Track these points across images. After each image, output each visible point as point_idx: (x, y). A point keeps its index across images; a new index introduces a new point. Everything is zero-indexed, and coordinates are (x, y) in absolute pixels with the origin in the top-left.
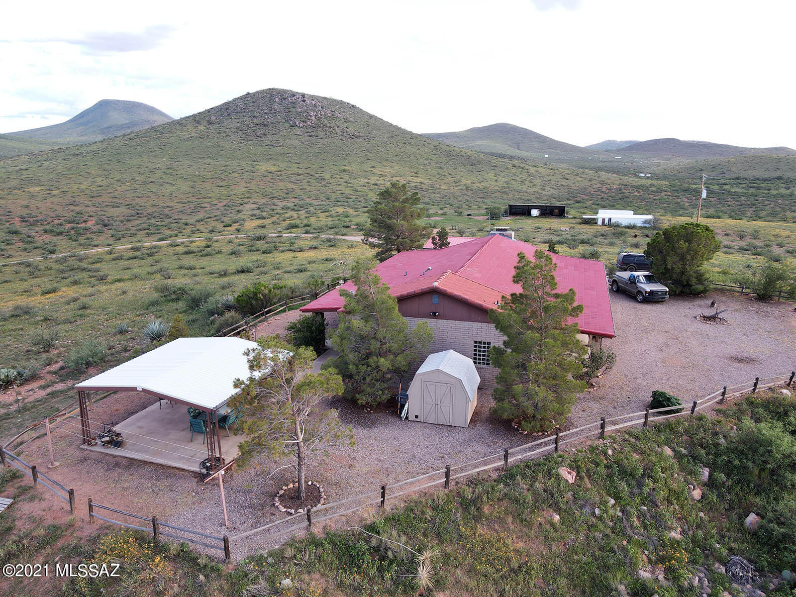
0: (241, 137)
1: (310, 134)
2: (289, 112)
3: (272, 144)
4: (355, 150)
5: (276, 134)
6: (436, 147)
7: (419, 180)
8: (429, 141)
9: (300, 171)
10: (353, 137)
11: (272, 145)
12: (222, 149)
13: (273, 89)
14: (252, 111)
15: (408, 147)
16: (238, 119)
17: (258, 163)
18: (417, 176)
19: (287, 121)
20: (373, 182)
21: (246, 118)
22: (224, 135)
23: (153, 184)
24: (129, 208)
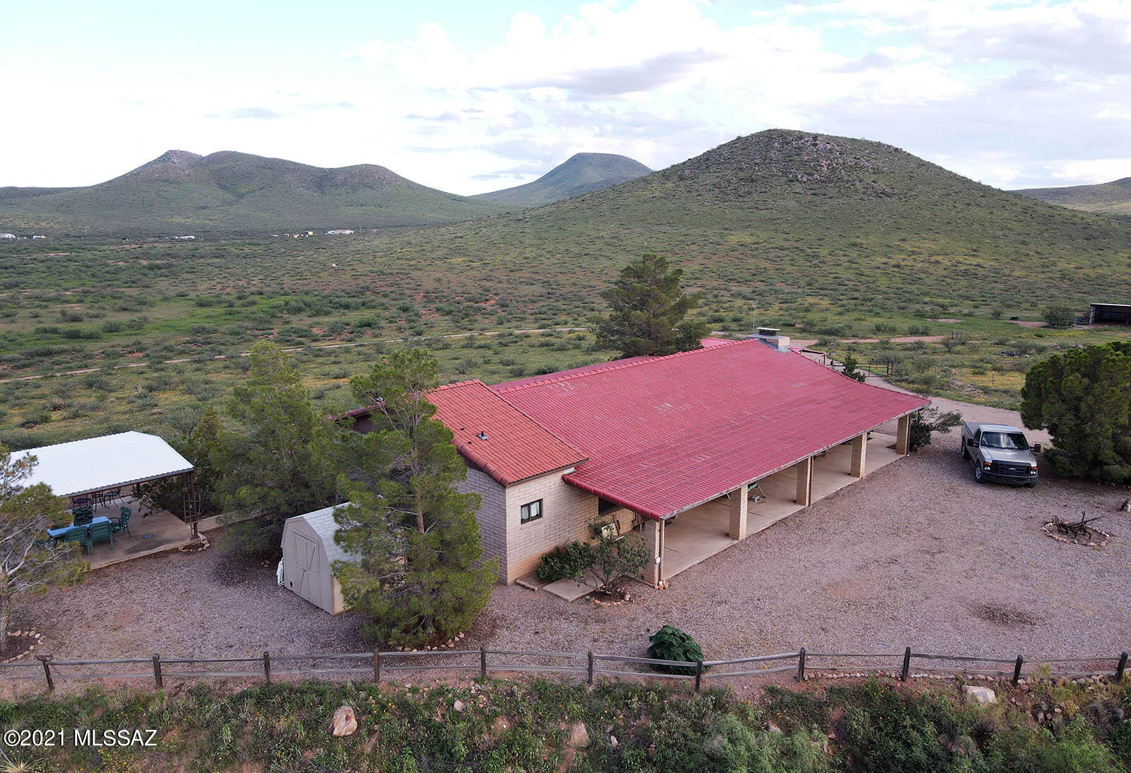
0: (717, 197)
1: (815, 192)
2: (791, 161)
3: (757, 206)
4: (880, 215)
5: (765, 192)
6: (1025, 211)
7: (975, 261)
8: (1015, 201)
9: (786, 245)
10: (883, 195)
11: (757, 208)
12: (688, 212)
13: (774, 130)
14: (739, 161)
15: (974, 210)
16: (719, 172)
17: (730, 232)
18: (976, 256)
19: (785, 174)
20: (895, 262)
21: (728, 171)
22: (695, 194)
23: (587, 256)
24: (543, 286)
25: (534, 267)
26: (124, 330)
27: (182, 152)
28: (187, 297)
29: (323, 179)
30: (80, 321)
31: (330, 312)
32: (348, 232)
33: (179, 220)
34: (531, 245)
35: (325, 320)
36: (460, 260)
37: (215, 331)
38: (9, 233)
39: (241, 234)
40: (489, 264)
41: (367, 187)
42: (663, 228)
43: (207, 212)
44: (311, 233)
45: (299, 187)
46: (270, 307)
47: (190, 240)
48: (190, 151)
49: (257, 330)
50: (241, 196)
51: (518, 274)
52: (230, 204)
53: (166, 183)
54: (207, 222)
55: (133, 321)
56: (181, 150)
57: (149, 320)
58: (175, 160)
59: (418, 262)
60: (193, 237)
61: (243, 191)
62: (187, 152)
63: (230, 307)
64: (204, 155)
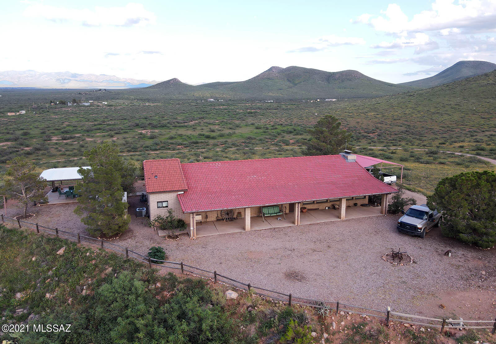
23: (437, 114)
24: (406, 127)
25: (407, 118)
26: (226, 136)
27: (277, 67)
28: (254, 125)
29: (329, 77)
30: (214, 132)
31: (303, 134)
32: (334, 100)
33: (270, 94)
34: (410, 108)
35: (298, 137)
36: (373, 114)
37: (255, 139)
38: (213, 99)
39: (291, 100)
40: (385, 116)
41: (348, 80)
42: (488, 100)
43: (282, 91)
44: (318, 100)
45: (319, 81)
46: (281, 131)
47: (271, 102)
48: (280, 67)
49: (270, 139)
50: (296, 84)
51: (398, 121)
52: (291, 88)
53: (268, 80)
54: (281, 95)
55: (230, 133)
56: (276, 66)
57: (236, 133)
58: (274, 70)
59: (353, 114)
60: (272, 101)
61: (297, 82)
62: (278, 67)
63: (267, 130)
64: (284, 68)
